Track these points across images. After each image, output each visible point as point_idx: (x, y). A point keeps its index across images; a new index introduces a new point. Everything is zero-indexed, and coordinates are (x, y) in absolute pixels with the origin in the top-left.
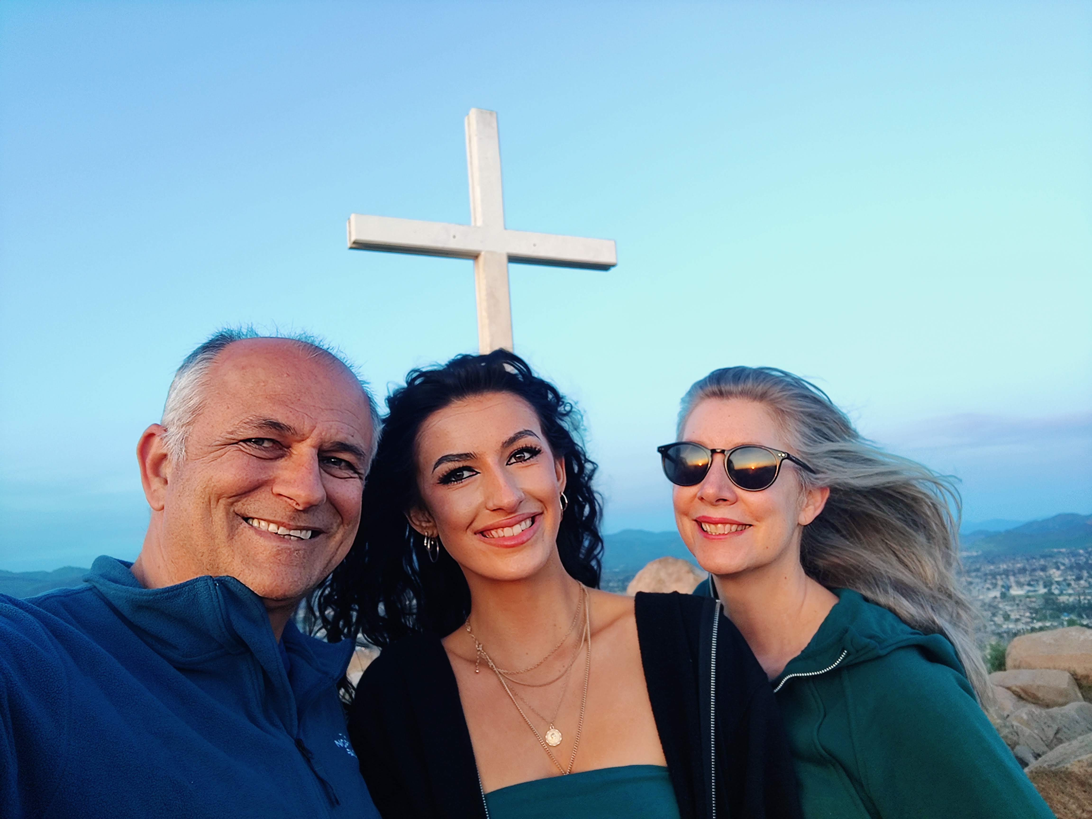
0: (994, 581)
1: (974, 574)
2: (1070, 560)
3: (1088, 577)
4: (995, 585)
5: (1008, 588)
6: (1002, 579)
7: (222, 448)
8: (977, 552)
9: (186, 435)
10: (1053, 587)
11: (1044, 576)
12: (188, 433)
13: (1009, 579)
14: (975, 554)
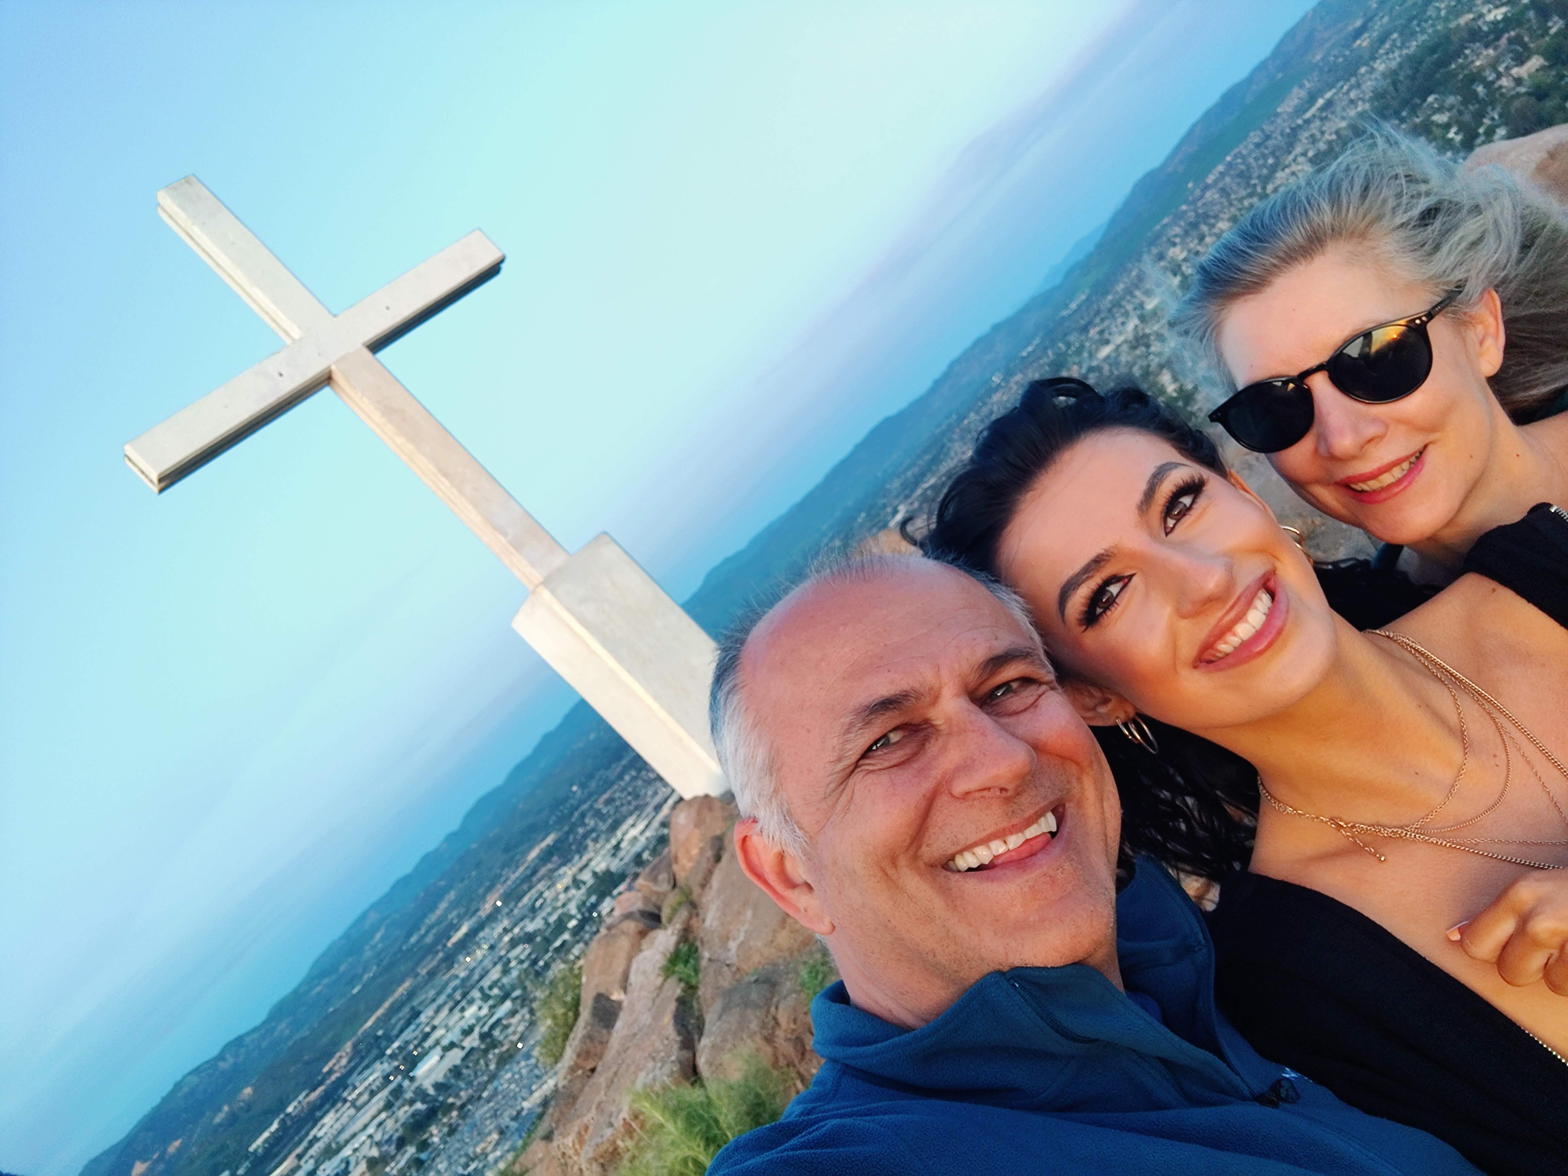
0: (1122, 311)
1: (1097, 320)
2: (1180, 226)
3: (1210, 230)
4: (1126, 314)
5: (1141, 306)
6: (1128, 301)
7: (844, 789)
8: (1083, 292)
9: (784, 809)
10: (1184, 268)
11: (1167, 265)
12: (785, 804)
13: (1135, 297)
14: (1083, 297)
